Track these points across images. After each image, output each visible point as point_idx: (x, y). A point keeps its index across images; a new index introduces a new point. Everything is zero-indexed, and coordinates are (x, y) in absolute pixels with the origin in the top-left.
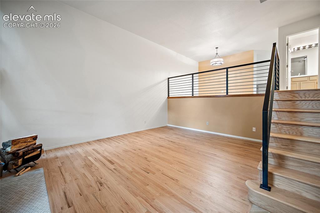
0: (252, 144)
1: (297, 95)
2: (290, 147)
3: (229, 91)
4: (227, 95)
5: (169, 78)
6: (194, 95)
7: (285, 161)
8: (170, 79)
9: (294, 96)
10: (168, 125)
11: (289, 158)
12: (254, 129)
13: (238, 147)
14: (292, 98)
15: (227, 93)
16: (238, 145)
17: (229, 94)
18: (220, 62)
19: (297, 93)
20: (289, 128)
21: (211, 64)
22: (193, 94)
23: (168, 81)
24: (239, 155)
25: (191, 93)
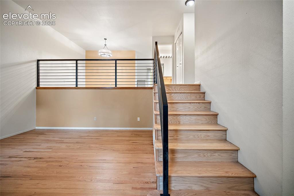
0: (138, 133)
1: (170, 88)
2: (175, 137)
3: (118, 83)
4: (116, 88)
5: (38, 61)
6: (79, 86)
7: (175, 154)
8: (41, 62)
9: (169, 89)
10: (37, 128)
11: (178, 151)
12: (139, 119)
13: (127, 141)
14: (168, 91)
15: (116, 85)
16: (127, 139)
17: (118, 86)
18: (108, 54)
19: (171, 87)
20: (172, 119)
21: (100, 54)
22: (77, 85)
23: (38, 64)
24: (129, 150)
25: (75, 83)
